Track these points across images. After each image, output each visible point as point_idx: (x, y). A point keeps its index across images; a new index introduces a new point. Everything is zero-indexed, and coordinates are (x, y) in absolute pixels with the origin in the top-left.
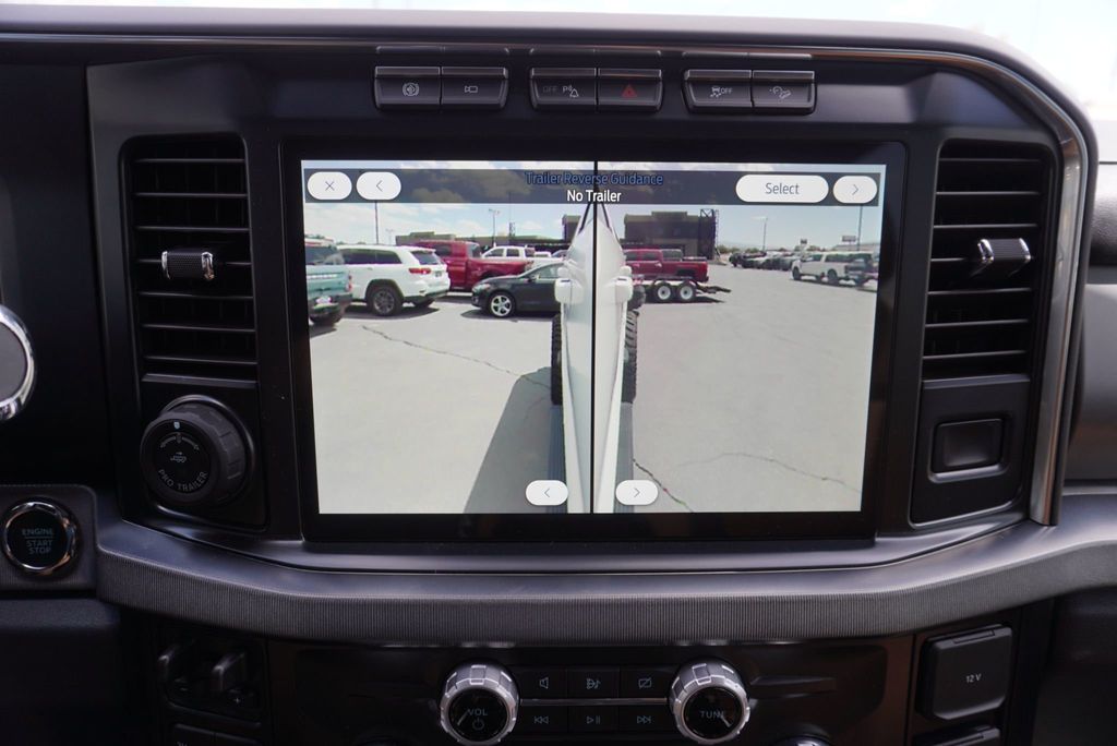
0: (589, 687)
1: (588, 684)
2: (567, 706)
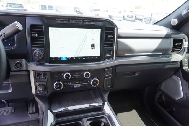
2: (75, 76)
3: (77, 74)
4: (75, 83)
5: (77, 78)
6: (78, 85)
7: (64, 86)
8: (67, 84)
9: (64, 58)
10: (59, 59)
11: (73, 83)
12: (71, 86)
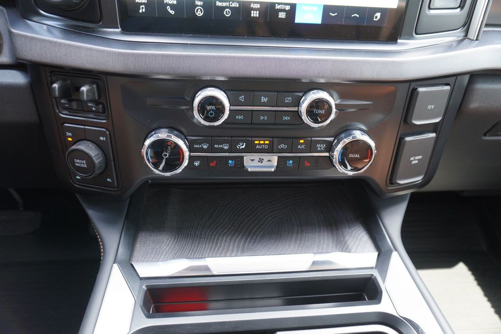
0: (262, 101)
1: (262, 99)
2: (252, 111)
3: (264, 99)
4: (251, 149)
5: (263, 123)
6: (266, 157)
7: (191, 159)
8: (211, 149)
9: (200, 6)
10: (172, 12)
11: (240, 147)
12: (230, 162)
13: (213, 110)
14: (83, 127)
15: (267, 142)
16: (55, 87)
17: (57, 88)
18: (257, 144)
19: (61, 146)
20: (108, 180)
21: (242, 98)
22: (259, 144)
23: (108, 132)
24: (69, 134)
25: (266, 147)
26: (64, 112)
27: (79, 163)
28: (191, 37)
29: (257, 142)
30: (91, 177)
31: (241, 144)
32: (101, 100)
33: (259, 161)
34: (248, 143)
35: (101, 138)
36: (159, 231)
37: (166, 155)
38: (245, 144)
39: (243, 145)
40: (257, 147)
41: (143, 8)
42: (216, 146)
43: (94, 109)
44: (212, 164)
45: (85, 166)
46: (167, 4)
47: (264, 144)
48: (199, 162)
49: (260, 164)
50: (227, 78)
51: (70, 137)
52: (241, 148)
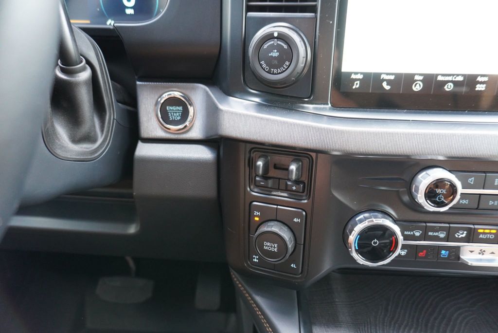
0: (496, 184)
1: (496, 182)
2: (480, 195)
4: (473, 237)
5: (492, 209)
6: (489, 248)
8: (424, 237)
9: (419, 80)
10: (387, 87)
11: (459, 235)
12: (443, 252)
13: (443, 194)
14: (276, 207)
15: (494, 231)
16: (260, 165)
17: (261, 166)
18: (481, 233)
19: (243, 225)
20: (292, 265)
21: (471, 180)
22: (484, 233)
23: (304, 213)
24: (256, 213)
25: (492, 236)
26: (256, 190)
27: (268, 246)
28: (406, 113)
29: (480, 231)
30: (280, 262)
31: (461, 233)
32: (303, 179)
33: (480, 253)
34: (469, 230)
35: (296, 220)
36: (336, 327)
37: (375, 243)
38: (465, 232)
39: (462, 234)
40: (481, 236)
41: (357, 84)
42: (430, 234)
43: (294, 188)
44: (421, 254)
45: (276, 250)
46: (383, 80)
47: (490, 233)
48: (406, 251)
49: (481, 257)
50: (446, 157)
51: (257, 216)
52: (460, 237)
